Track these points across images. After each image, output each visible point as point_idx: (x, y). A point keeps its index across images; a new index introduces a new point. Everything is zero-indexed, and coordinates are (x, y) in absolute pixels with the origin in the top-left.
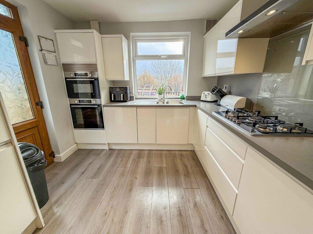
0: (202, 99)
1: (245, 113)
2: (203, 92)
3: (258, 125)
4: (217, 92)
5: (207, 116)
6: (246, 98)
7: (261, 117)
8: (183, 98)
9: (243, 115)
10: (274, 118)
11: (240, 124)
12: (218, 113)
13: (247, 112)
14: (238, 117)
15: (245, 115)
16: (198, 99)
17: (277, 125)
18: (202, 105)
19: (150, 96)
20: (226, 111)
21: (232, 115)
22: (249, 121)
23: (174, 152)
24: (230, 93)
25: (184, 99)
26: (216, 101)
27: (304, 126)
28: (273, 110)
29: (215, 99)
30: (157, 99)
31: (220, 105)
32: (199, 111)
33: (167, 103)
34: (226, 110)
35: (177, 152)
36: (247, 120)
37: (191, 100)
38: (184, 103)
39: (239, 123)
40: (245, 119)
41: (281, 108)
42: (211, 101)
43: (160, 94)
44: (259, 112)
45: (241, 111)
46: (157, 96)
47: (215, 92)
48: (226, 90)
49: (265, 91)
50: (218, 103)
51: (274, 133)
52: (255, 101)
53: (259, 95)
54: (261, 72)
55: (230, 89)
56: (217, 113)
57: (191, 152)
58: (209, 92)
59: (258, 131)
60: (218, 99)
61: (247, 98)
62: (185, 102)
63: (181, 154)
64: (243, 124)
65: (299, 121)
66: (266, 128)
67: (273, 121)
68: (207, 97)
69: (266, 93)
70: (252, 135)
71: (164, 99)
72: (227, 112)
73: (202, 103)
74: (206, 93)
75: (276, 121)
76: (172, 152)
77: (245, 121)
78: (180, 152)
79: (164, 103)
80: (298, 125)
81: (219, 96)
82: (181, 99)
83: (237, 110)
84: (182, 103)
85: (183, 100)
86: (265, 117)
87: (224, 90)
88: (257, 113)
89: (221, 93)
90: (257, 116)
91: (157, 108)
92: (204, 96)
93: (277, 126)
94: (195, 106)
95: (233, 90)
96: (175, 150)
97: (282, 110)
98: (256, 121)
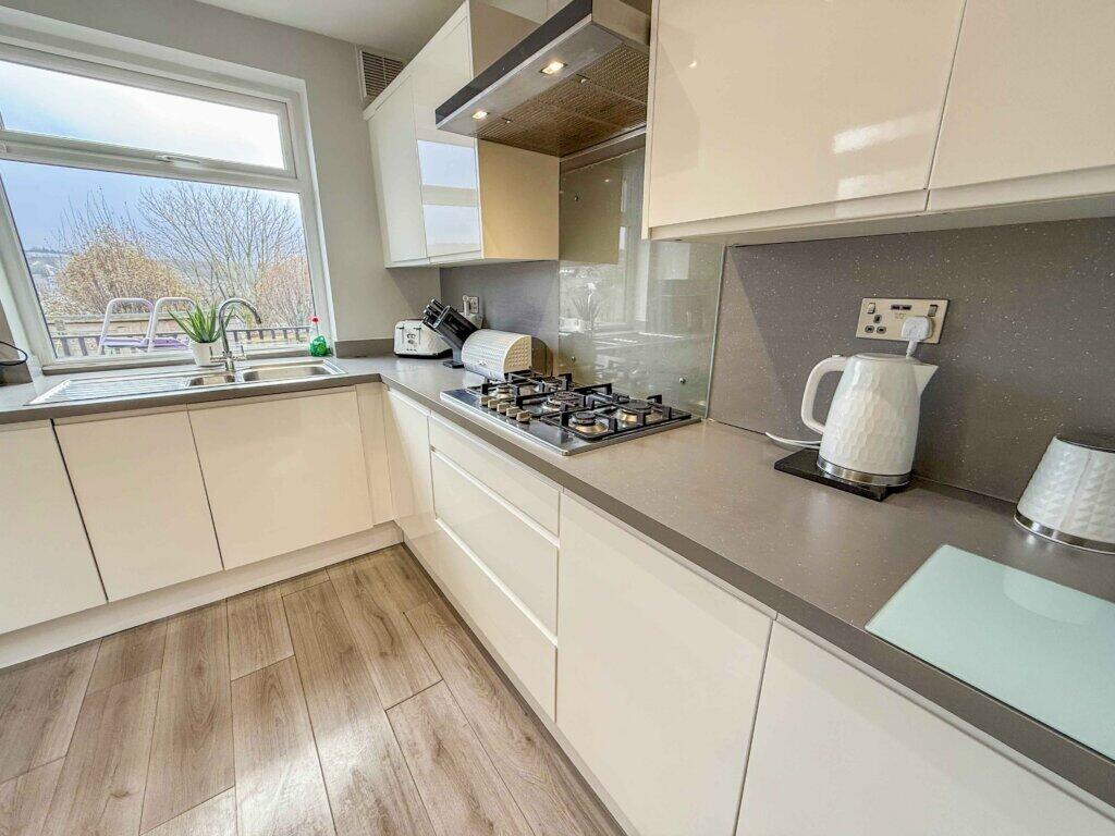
0: (398, 349)
1: (535, 385)
2: (400, 325)
3: (574, 419)
4: (446, 321)
5: (424, 411)
6: (530, 336)
7: (576, 390)
8: (322, 351)
9: (532, 390)
10: (604, 389)
11: (527, 423)
12: (460, 394)
13: (540, 379)
14: (520, 402)
15: (537, 389)
16: (383, 349)
17: (613, 408)
18: (403, 372)
19: (153, 354)
20: (483, 385)
21: (503, 396)
22: (550, 409)
23: (322, 577)
24: (485, 325)
25: (327, 353)
26: (447, 354)
27: (665, 403)
28: (597, 368)
29: (445, 347)
30: (192, 362)
31: (462, 366)
32: (394, 395)
33: (249, 377)
34: (482, 381)
35: (335, 574)
36: (545, 408)
37: (358, 357)
38: (331, 371)
39: (524, 419)
40: (539, 404)
41: (613, 359)
42: (431, 354)
43: (203, 341)
44: (569, 377)
45: (525, 380)
46: (190, 350)
47: (440, 319)
48: (472, 315)
49: (570, 317)
50: (455, 359)
51: (612, 434)
52: (554, 346)
53: (562, 328)
54: (556, 257)
55: (484, 310)
56: (457, 397)
57: (393, 555)
58: (419, 324)
59: (577, 435)
60: (453, 344)
61: (533, 339)
62: (335, 368)
63: (355, 572)
64: (536, 421)
65: (652, 389)
66: (593, 424)
67: (604, 400)
68: (416, 340)
69: (573, 320)
70: (567, 454)
71: (228, 360)
72: (486, 388)
73: (401, 365)
74: (411, 326)
75: (609, 399)
76: (314, 581)
77: (539, 411)
78: (350, 569)
79: (231, 379)
80: (653, 400)
81: (454, 337)
82: (314, 354)
83: (513, 378)
84: (322, 372)
85: (324, 359)
86: (584, 391)
87: (465, 314)
88: (564, 380)
89: (459, 324)
90: (567, 390)
91: (190, 406)
92: (406, 340)
93: (615, 410)
94: (377, 378)
95: (494, 314)
96: (326, 568)
97: (615, 365)
98: (567, 406)
